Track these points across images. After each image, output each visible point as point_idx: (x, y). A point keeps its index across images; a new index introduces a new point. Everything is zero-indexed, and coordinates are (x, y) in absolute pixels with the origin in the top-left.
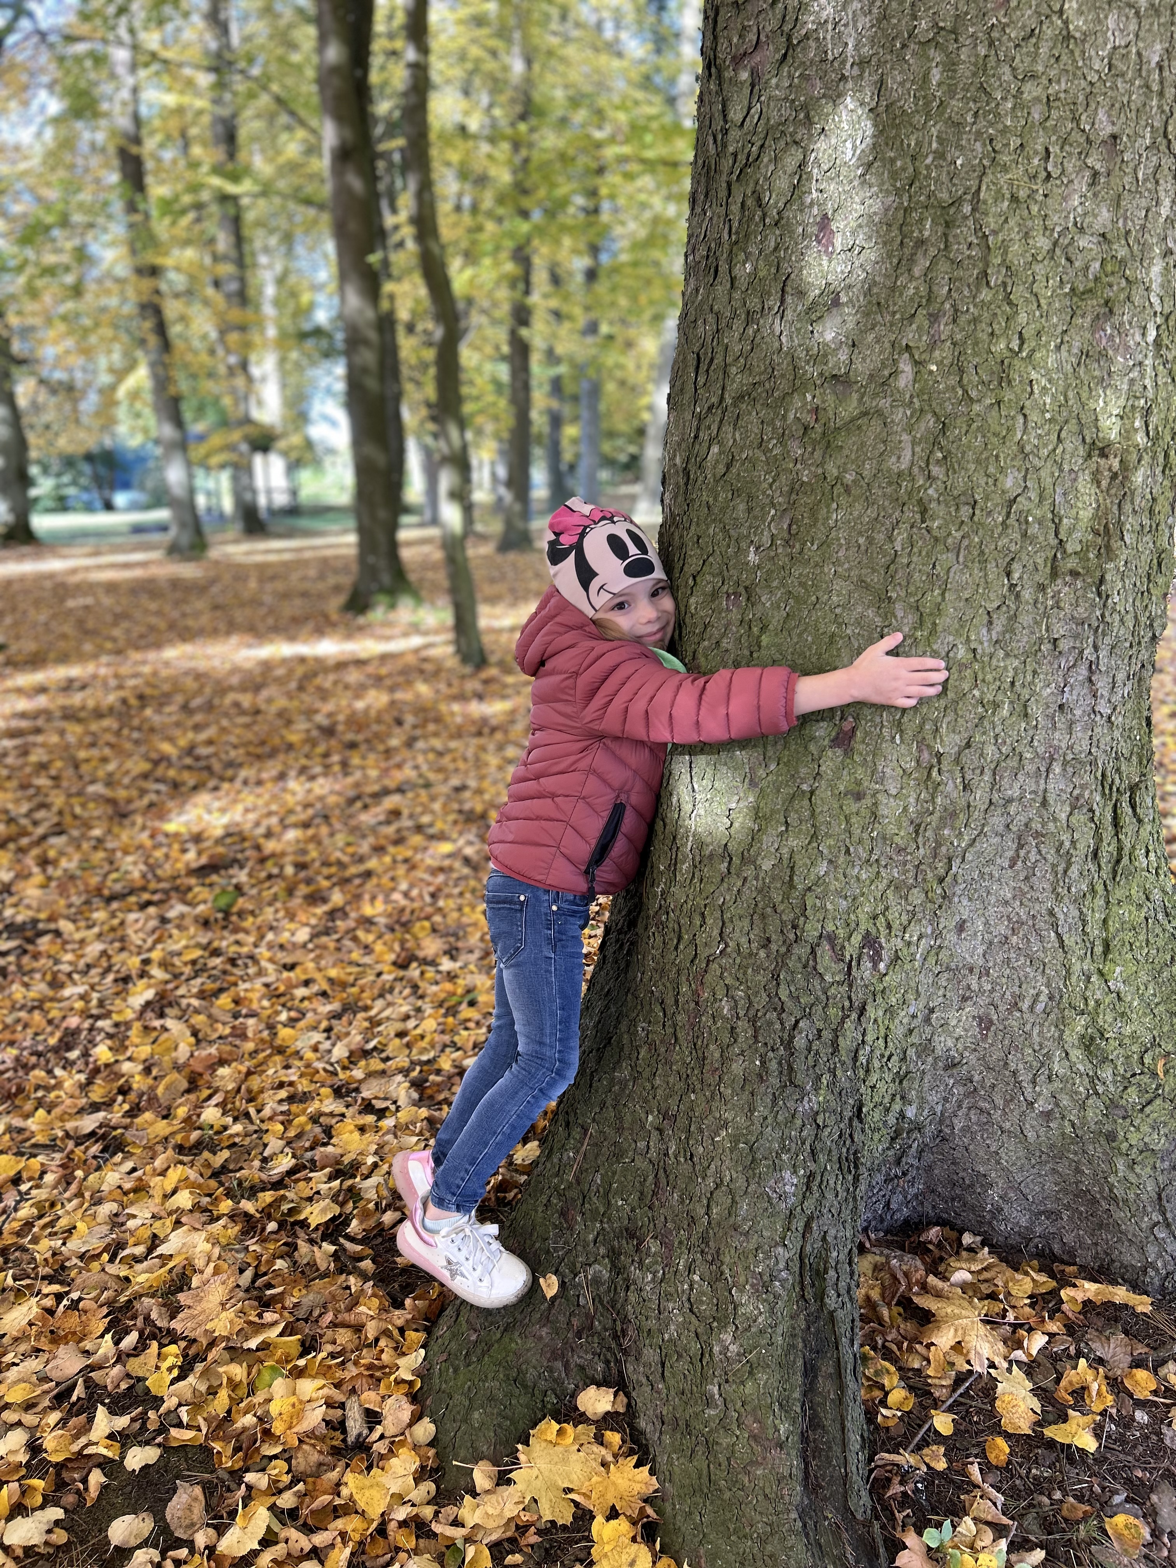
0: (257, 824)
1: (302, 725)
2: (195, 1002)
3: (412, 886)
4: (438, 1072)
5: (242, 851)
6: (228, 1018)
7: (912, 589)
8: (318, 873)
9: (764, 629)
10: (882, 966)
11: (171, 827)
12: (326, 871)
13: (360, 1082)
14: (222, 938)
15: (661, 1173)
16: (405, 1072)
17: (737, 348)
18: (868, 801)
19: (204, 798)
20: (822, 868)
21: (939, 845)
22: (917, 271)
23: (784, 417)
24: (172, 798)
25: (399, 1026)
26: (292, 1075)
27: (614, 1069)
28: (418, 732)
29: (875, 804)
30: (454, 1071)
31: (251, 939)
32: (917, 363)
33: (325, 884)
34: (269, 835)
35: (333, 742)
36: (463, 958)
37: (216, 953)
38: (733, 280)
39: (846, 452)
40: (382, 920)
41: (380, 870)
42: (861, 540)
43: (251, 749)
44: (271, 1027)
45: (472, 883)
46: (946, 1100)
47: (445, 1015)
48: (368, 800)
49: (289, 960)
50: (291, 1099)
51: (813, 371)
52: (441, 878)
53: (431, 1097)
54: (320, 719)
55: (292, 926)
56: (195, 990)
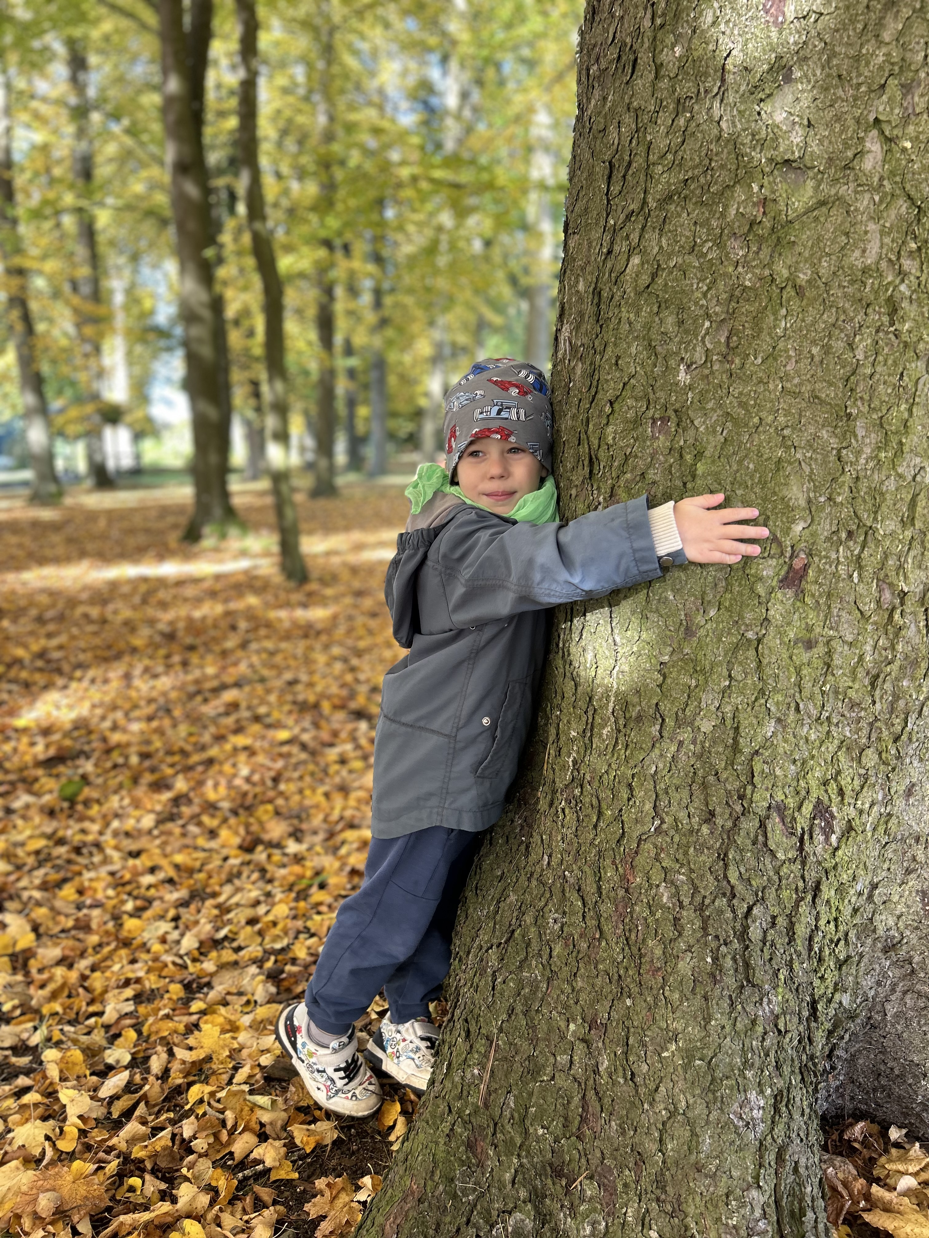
0: (103, 718)
1: (145, 632)
2: (37, 895)
3: (253, 772)
4: (294, 961)
5: (89, 743)
6: (71, 910)
7: (876, 403)
8: (162, 761)
9: (699, 456)
10: (834, 838)
11: (21, 722)
12: (170, 760)
13: (212, 975)
14: (68, 827)
15: (591, 1094)
16: (259, 962)
17: (663, 144)
18: (820, 650)
19: (53, 696)
20: (770, 728)
21: (896, 698)
22: (887, 36)
23: (723, 215)
24: (23, 697)
25: (249, 913)
26: (139, 970)
27: (520, 967)
28: (251, 636)
29: (829, 653)
30: (310, 959)
31: (95, 828)
32: (889, 140)
33: (169, 771)
34: (115, 727)
35: (175, 647)
36: (309, 840)
37: (61, 842)
38: (659, 67)
39: (798, 249)
40: (225, 805)
41: (222, 757)
42: (815, 350)
43: (99, 653)
44: (117, 918)
45: (311, 767)
46: (879, 983)
47: (297, 899)
48: (208, 695)
49: (134, 846)
50: (138, 998)
51: (760, 157)
52: (279, 764)
53: (288, 990)
54: (162, 626)
55: (137, 813)
56: (37, 882)
